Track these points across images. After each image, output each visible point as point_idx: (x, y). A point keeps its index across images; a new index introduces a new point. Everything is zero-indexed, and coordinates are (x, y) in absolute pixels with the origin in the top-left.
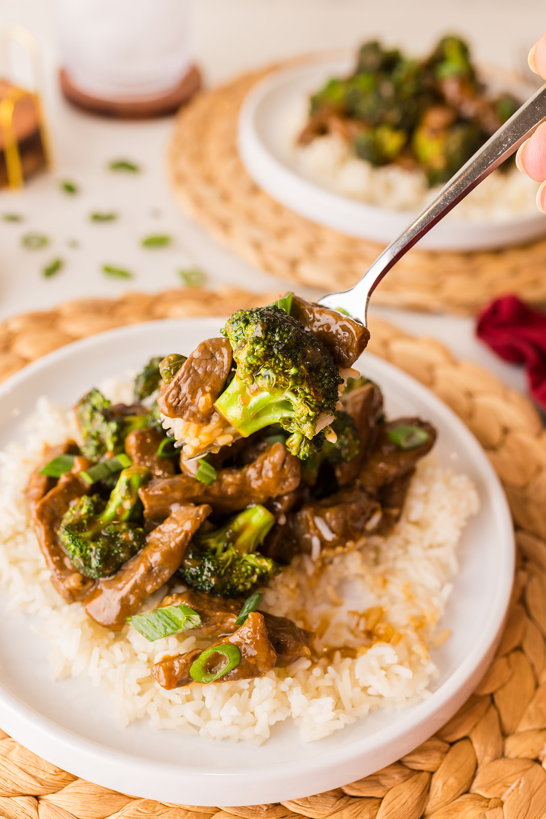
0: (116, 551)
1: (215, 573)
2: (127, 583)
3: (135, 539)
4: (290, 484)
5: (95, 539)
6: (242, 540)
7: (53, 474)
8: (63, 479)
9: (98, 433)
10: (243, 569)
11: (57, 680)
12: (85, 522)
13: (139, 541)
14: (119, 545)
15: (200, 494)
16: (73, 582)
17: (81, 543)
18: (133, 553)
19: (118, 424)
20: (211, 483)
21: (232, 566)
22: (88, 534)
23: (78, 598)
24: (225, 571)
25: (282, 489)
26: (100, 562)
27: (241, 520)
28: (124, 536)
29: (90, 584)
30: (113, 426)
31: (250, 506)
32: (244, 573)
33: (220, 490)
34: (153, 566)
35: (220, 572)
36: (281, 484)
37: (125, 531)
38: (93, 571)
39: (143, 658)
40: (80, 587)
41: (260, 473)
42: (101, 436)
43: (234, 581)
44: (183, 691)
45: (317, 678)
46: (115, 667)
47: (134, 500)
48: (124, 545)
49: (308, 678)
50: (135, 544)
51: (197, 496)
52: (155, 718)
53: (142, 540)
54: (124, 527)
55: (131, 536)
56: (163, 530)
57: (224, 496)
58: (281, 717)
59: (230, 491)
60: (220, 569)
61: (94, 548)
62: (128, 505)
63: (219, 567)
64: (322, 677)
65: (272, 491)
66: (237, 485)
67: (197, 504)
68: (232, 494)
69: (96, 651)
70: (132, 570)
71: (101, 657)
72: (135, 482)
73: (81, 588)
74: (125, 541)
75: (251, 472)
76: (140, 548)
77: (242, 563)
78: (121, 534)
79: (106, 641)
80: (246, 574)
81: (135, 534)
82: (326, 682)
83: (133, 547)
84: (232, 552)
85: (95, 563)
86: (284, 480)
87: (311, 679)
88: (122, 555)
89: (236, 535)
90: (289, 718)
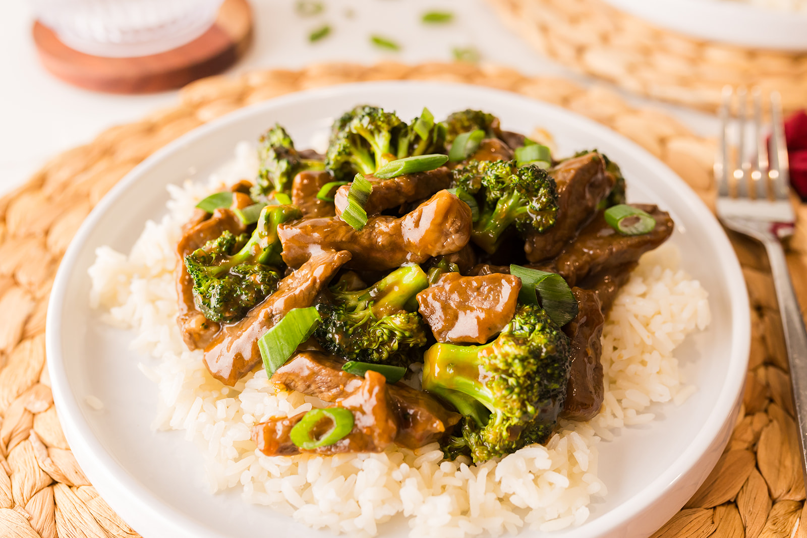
0: (239, 293)
1: (342, 330)
2: (245, 331)
3: (263, 282)
4: (453, 243)
5: (221, 275)
6: (386, 301)
7: (209, 209)
8: (217, 215)
9: (268, 172)
10: (378, 333)
11: (158, 431)
12: (214, 256)
13: (268, 285)
14: (244, 286)
15: (344, 240)
16: (194, 323)
17: (200, 277)
18: (259, 298)
19: (289, 163)
20: (360, 230)
21: (366, 326)
22: (214, 269)
23: (201, 344)
24: (355, 330)
25: (443, 246)
26: (219, 301)
27: (389, 279)
28: (252, 278)
29: (213, 329)
30: (284, 165)
31: (404, 265)
32: (379, 337)
33: (369, 238)
34: (274, 313)
35: (347, 330)
36: (442, 240)
37: (255, 272)
38: (212, 312)
39: (248, 419)
40: (201, 330)
41: (417, 224)
42: (270, 175)
43: (363, 344)
44: (282, 462)
45: (446, 475)
46: (215, 423)
47: (272, 239)
48: (250, 287)
49: (433, 474)
50: (262, 287)
51: (342, 242)
52: (248, 488)
53: (272, 286)
54: (256, 268)
55: (258, 278)
56: (296, 276)
57: (373, 247)
58: (389, 510)
59: (380, 240)
60: (348, 327)
61: (216, 286)
62: (265, 243)
63: (346, 324)
64: (452, 474)
65: (430, 247)
66: (391, 235)
67: (338, 249)
68: (382, 245)
69: (199, 401)
70: (254, 317)
71: (202, 410)
72: (276, 217)
73: (202, 333)
74: (252, 282)
75: (408, 221)
76: (268, 293)
77: (379, 325)
78: (251, 274)
79: (215, 394)
80: (381, 339)
81: (264, 276)
82: (456, 481)
83: (260, 291)
84: (370, 312)
85: (214, 302)
86: (447, 235)
87: (438, 474)
88: (244, 297)
89: (382, 294)
90: (400, 515)
